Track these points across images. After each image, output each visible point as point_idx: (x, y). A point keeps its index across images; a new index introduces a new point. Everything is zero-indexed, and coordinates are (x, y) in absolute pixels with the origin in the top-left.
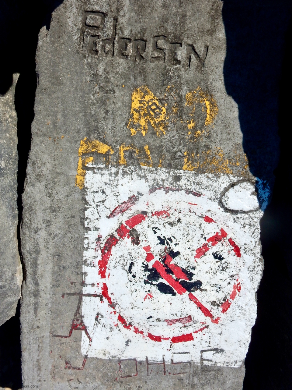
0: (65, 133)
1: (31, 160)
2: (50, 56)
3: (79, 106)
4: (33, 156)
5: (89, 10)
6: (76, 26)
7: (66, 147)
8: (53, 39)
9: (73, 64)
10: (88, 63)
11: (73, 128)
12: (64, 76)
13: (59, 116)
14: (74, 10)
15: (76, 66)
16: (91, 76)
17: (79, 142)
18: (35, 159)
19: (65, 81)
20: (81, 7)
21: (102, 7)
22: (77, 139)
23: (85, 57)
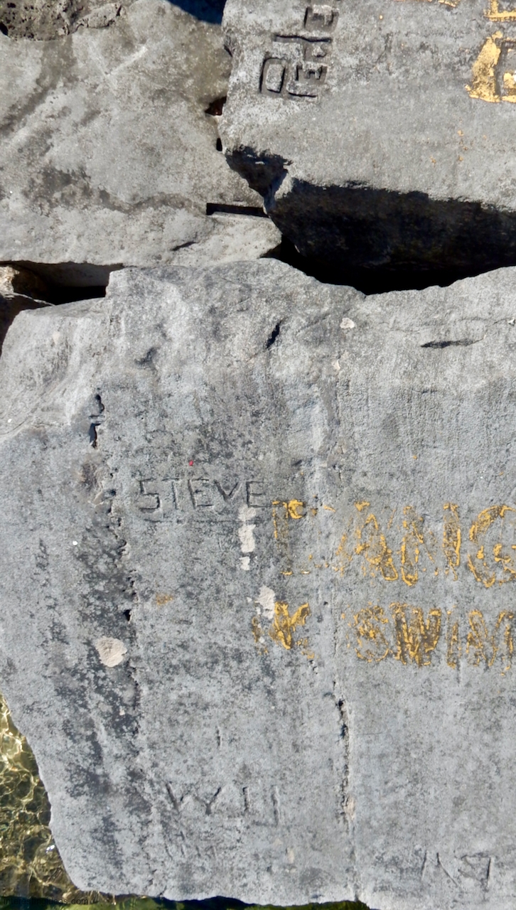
0: (453, 128)
1: (498, 199)
2: (321, 155)
3: (408, 100)
4: (492, 195)
5: (258, 85)
6: (279, 107)
7: (480, 127)
8: (296, 150)
9: (338, 112)
10: (338, 85)
11: (446, 111)
12: (355, 129)
13: (423, 138)
14: (255, 110)
15: (340, 107)
16: (360, 79)
17: (473, 101)
18: (497, 192)
19: (363, 128)
20: (252, 98)
21: (255, 62)
22: (466, 105)
23: (328, 90)
